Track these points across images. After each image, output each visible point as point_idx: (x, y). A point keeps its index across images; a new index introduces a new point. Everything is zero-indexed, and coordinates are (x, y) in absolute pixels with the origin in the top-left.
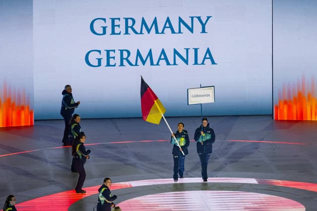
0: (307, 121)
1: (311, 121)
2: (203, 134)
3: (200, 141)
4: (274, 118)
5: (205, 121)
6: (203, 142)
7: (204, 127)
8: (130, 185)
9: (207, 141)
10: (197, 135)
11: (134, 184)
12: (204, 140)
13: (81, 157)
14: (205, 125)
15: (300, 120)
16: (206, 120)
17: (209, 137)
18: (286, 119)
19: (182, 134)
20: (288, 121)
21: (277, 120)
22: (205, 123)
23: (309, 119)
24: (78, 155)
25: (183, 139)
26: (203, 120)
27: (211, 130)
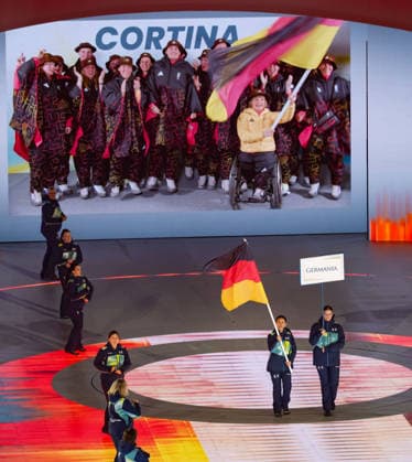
2: (324, 333)
3: (320, 345)
4: (370, 238)
5: (329, 312)
6: (326, 348)
7: (326, 322)
8: (148, 343)
9: (332, 345)
11: (155, 341)
12: (326, 344)
14: (329, 318)
16: (331, 309)
17: (334, 338)
18: (388, 239)
20: (391, 242)
21: (374, 241)
22: (328, 315)
26: (326, 309)
27: (338, 326)
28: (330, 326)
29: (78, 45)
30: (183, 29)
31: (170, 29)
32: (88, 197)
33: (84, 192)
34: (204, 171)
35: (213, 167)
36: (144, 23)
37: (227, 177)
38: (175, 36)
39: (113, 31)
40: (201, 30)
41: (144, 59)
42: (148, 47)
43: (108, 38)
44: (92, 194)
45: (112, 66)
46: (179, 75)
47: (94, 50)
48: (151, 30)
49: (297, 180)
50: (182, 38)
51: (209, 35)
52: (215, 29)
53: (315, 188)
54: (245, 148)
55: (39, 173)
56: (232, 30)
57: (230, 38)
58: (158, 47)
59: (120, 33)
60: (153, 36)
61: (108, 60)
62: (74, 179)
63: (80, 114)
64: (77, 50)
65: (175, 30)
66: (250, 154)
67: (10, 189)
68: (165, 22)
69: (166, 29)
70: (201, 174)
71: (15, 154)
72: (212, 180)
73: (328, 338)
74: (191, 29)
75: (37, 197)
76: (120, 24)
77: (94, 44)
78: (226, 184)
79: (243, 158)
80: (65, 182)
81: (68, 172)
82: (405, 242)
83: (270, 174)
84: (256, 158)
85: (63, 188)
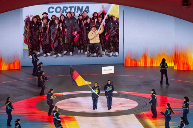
0: (138, 66)
1: (141, 66)
2: (108, 87)
3: (107, 91)
4: (125, 65)
8: (63, 94)
10: (105, 88)
11: (64, 94)
13: (42, 81)
14: (109, 83)
15: (136, 66)
16: (110, 81)
17: (111, 89)
18: (129, 65)
19: (97, 87)
20: (131, 66)
21: (126, 66)
23: (139, 65)
24: (41, 80)
25: (97, 90)
26: (109, 81)
27: (112, 85)
28: (110, 86)
29: (42, 13)
30: (73, 7)
31: (69, 7)
32: (46, 56)
33: (45, 55)
34: (80, 49)
35: (82, 47)
36: (62, 6)
37: (86, 51)
38: (71, 9)
39: (53, 8)
40: (79, 8)
41: (62, 16)
42: (63, 12)
43: (51, 10)
44: (47, 55)
45: (53, 18)
46: (71, 21)
47: (47, 14)
48: (64, 7)
49: (107, 51)
50: (73, 10)
51: (81, 9)
52: (82, 7)
53: (111, 54)
54: (91, 42)
55: (31, 50)
56: (87, 7)
57: (87, 10)
58: (66, 12)
59: (55, 8)
60: (65, 9)
61: (52, 16)
62: (41, 51)
63: (42, 34)
64: (42, 15)
65: (71, 8)
66: (92, 44)
67: (24, 53)
68: (68, 5)
69: (68, 7)
70: (79, 49)
71: (24, 43)
72: (82, 51)
73: (109, 89)
74: (75, 7)
75: (31, 57)
76: (55, 6)
77: (47, 12)
78: (86, 53)
79: (90, 45)
80: (39, 51)
81: (40, 49)
82: (134, 66)
83: (99, 49)
84: (94, 45)
85: (38, 53)
